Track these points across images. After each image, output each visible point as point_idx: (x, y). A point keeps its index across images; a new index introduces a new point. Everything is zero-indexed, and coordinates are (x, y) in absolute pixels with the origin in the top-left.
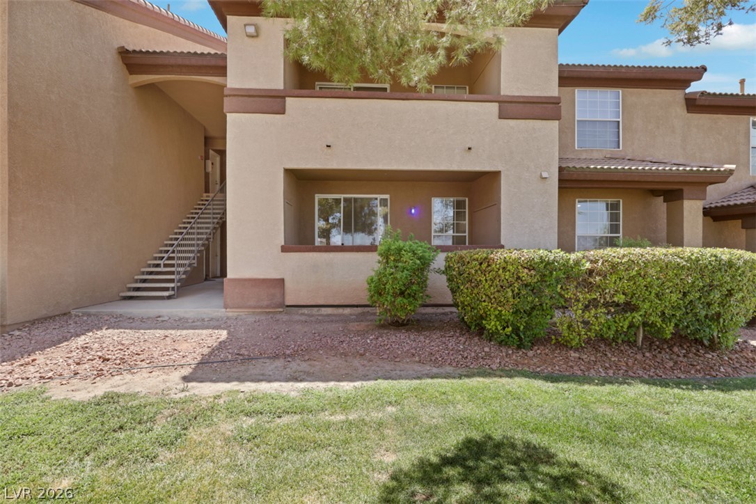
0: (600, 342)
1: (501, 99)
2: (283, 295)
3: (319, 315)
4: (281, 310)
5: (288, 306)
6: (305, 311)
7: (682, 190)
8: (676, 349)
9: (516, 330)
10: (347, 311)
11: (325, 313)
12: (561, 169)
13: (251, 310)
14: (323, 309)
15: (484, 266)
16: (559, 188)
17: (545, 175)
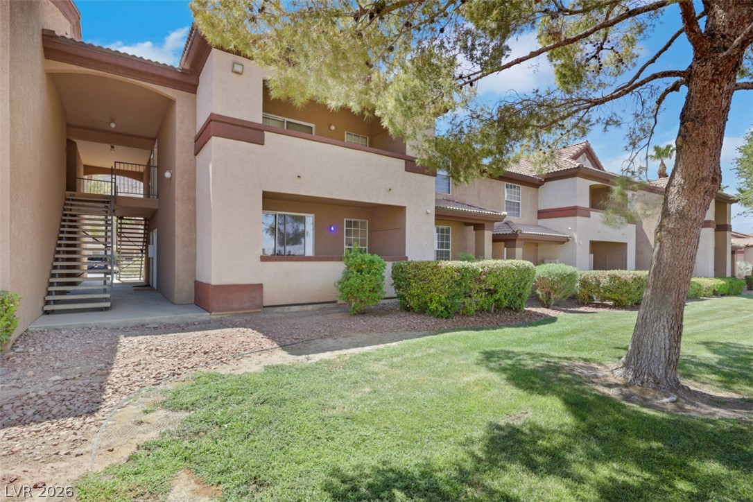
0: (481, 311)
1: (407, 158)
2: (262, 298)
3: (289, 313)
4: (260, 310)
5: (264, 307)
6: (278, 309)
7: (484, 225)
8: (506, 313)
9: (446, 308)
10: (310, 308)
11: (294, 310)
12: (436, 208)
13: (234, 312)
14: (292, 307)
15: (435, 271)
16: (436, 219)
17: (429, 211)
